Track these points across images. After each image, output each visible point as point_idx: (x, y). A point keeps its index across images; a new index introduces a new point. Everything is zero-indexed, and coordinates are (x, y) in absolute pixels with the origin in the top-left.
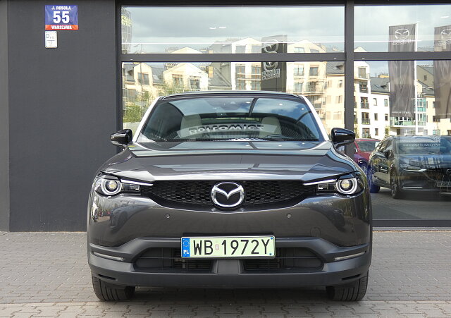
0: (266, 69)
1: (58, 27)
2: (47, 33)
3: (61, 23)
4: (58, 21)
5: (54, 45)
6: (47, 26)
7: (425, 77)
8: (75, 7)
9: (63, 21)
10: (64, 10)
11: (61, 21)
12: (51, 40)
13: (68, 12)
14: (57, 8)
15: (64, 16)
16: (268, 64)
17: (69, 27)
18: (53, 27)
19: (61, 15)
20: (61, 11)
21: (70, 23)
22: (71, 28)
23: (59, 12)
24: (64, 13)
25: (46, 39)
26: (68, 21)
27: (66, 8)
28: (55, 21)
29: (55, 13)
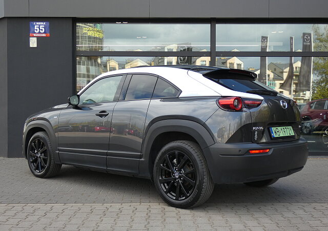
1: (37, 35)
2: (31, 38)
3: (39, 33)
4: (38, 31)
5: (35, 45)
6: (31, 34)
7: (275, 69)
8: (48, 23)
9: (41, 31)
12: (33, 43)
13: (43, 26)
14: (37, 23)
15: (41, 29)
17: (44, 35)
18: (35, 35)
19: (39, 28)
20: (39, 25)
21: (45, 33)
24: (41, 26)
25: (30, 42)
26: (43, 31)
27: (42, 23)
28: (35, 31)
29: (36, 26)
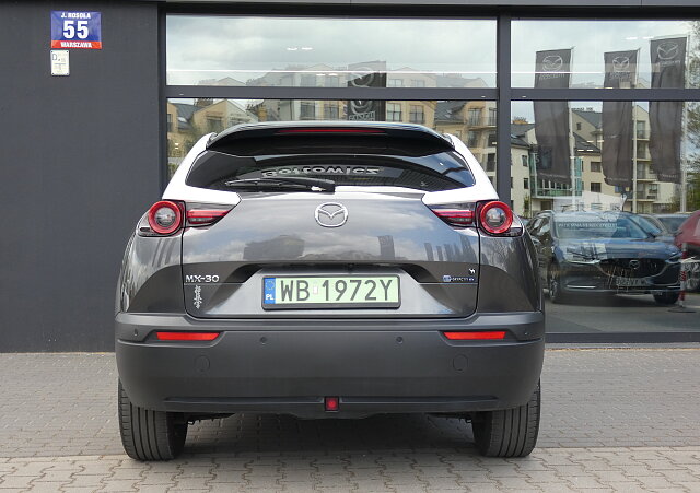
0: (354, 111)
1: (71, 45)
2: (54, 52)
3: (76, 38)
4: (72, 35)
5: (65, 70)
6: (53, 43)
9: (79, 35)
10: (79, 19)
11: (76, 35)
12: (60, 64)
13: (86, 22)
14: (70, 15)
15: (79, 29)
16: (357, 104)
17: (88, 45)
18: (63, 44)
19: (75, 27)
20: (76, 20)
21: (89, 39)
22: (90, 46)
23: (72, 22)
24: (80, 23)
25: (53, 62)
26: (85, 36)
27: (83, 15)
28: (66, 35)
29: (66, 23)
